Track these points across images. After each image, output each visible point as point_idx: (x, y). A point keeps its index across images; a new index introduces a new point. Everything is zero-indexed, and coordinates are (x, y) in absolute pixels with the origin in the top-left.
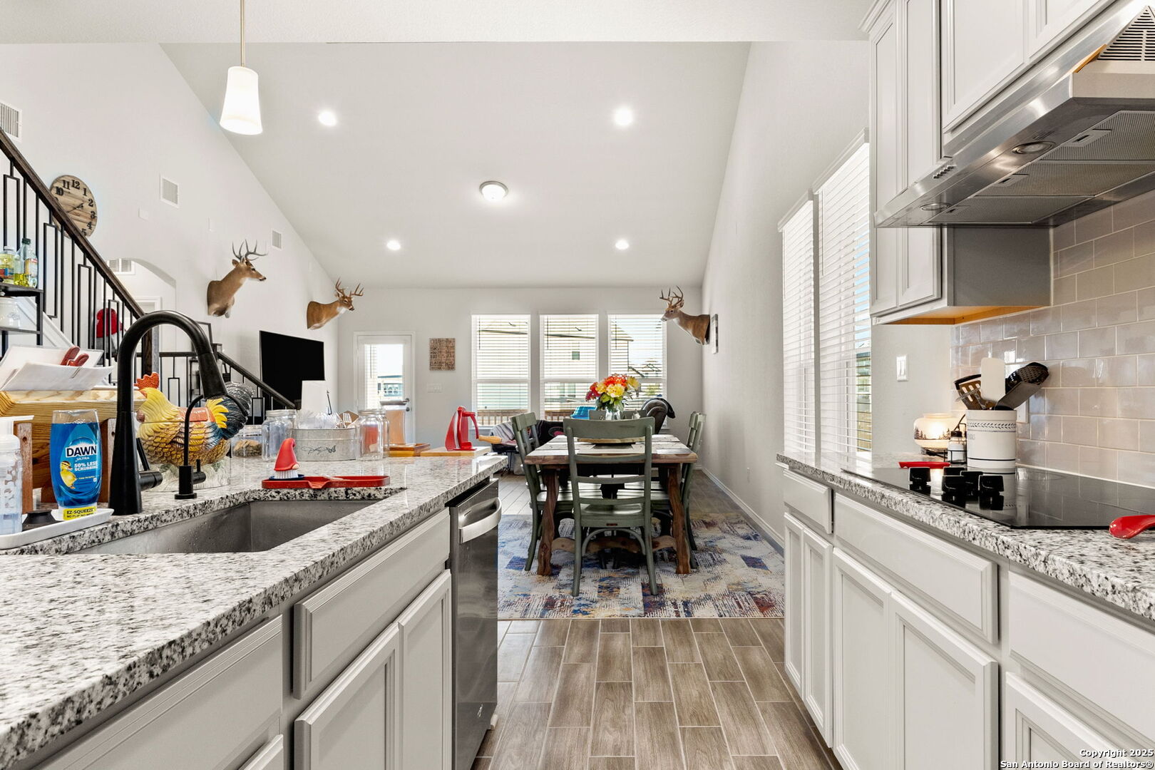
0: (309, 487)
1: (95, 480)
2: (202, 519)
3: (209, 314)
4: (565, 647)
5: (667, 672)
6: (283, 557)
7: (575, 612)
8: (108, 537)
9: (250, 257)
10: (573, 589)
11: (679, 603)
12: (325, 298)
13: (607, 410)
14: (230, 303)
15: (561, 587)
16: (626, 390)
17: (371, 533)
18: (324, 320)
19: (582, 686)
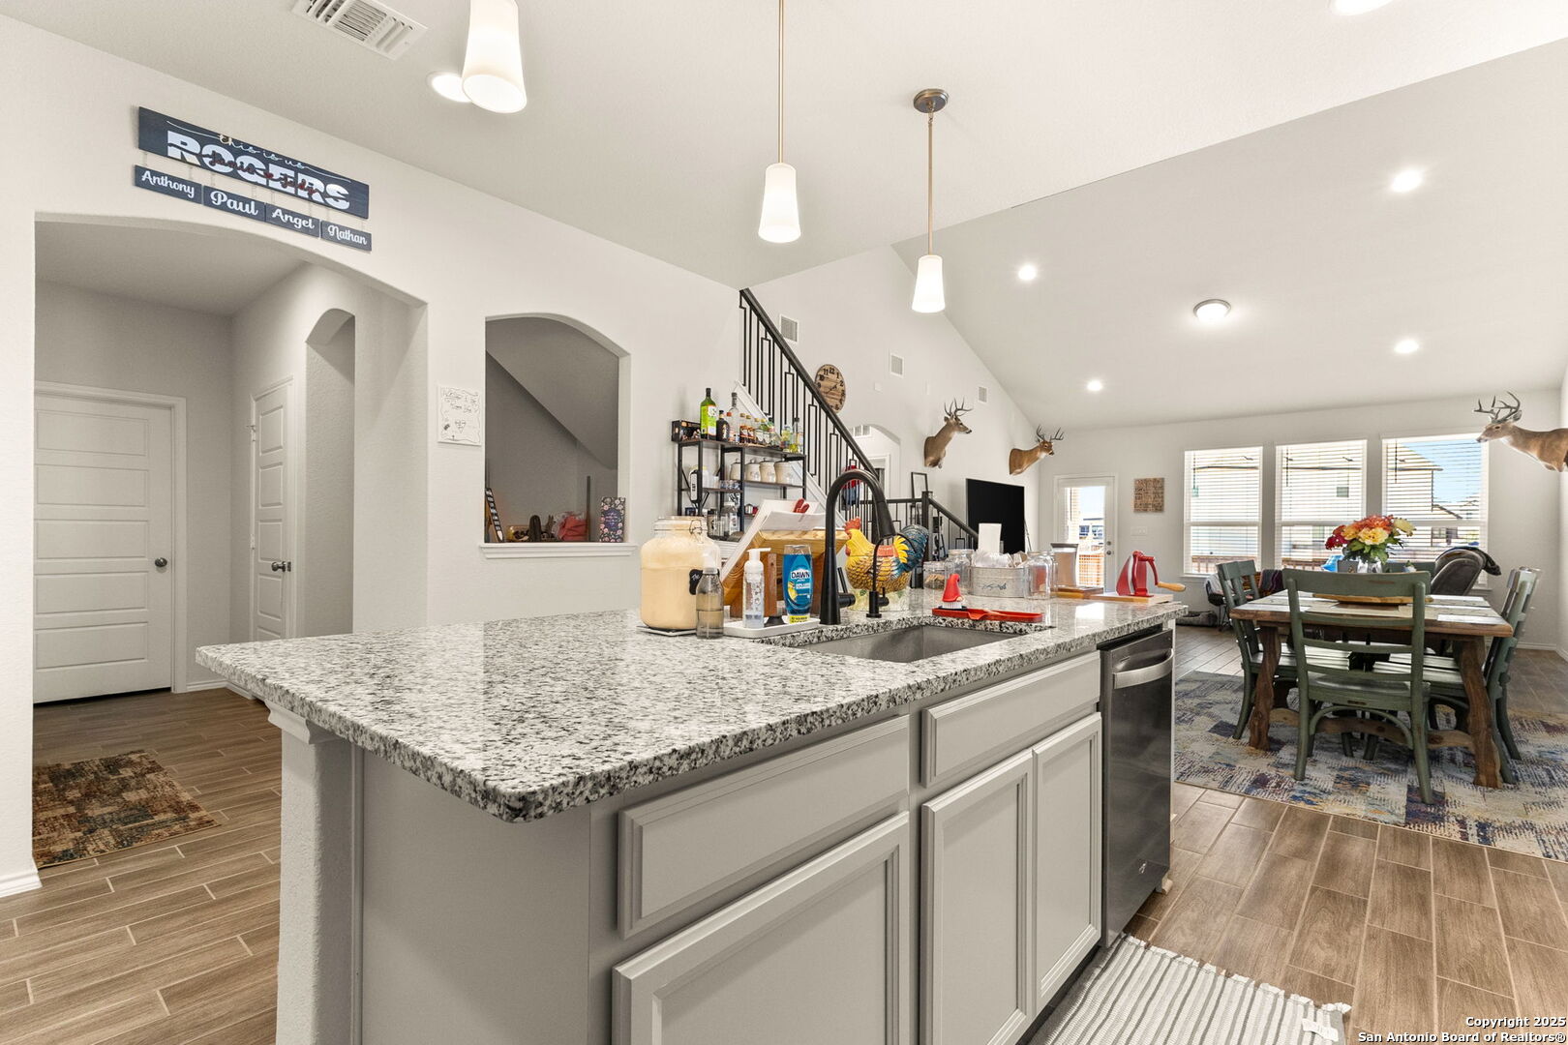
0: (969, 618)
1: (809, 596)
2: (883, 634)
3: (925, 465)
4: (1274, 834)
5: (1430, 903)
6: (916, 669)
7: (1295, 798)
8: (816, 640)
9: (958, 413)
10: (1296, 770)
11: (1470, 823)
12: (1024, 446)
13: (1360, 561)
14: (942, 455)
15: (1280, 765)
16: (1391, 535)
17: (997, 661)
18: (1025, 466)
19: (1290, 885)
